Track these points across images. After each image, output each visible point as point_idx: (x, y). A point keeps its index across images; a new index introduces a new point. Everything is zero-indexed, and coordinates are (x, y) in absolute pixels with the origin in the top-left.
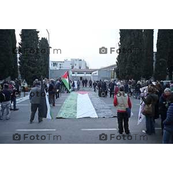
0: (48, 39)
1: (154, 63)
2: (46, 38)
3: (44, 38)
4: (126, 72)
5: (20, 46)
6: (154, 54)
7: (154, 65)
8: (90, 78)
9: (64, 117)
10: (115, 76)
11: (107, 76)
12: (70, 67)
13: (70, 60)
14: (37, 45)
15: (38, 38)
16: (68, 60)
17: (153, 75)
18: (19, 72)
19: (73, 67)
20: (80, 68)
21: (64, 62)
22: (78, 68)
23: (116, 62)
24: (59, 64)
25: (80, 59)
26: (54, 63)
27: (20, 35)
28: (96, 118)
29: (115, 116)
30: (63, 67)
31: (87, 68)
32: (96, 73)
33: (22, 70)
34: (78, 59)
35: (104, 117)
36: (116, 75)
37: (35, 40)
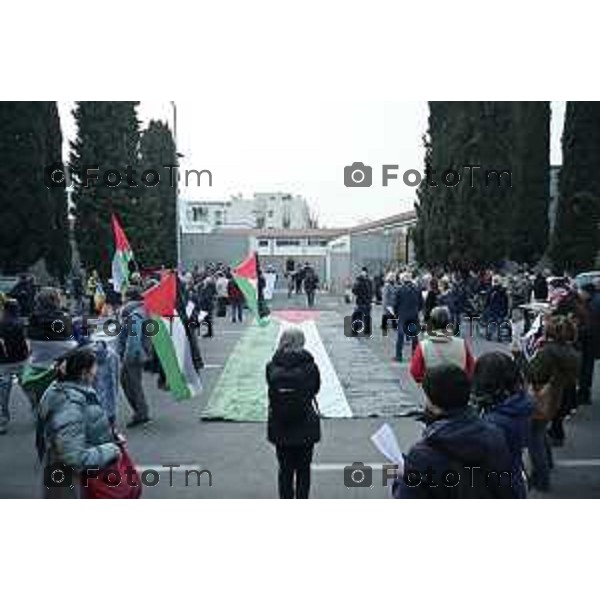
0: (171, 126)
1: (553, 206)
2: (164, 122)
3: (160, 122)
4: (452, 242)
5: (74, 152)
6: (553, 173)
7: (552, 215)
8: (322, 262)
9: (230, 417)
10: (412, 254)
11: (384, 256)
12: (252, 220)
13: (252, 198)
14: (134, 148)
15: (135, 122)
16: (245, 198)
17: (550, 248)
18: (73, 243)
19: (261, 222)
20: (286, 224)
21: (229, 204)
22: (279, 225)
23: (416, 205)
24: (212, 210)
25: (286, 192)
26: (194, 209)
27: (73, 112)
28: (345, 418)
29: (414, 409)
30: (225, 224)
31: (311, 224)
32: (342, 245)
33: (84, 235)
34: (280, 194)
35: (374, 416)
36: (415, 250)
37: (128, 132)
